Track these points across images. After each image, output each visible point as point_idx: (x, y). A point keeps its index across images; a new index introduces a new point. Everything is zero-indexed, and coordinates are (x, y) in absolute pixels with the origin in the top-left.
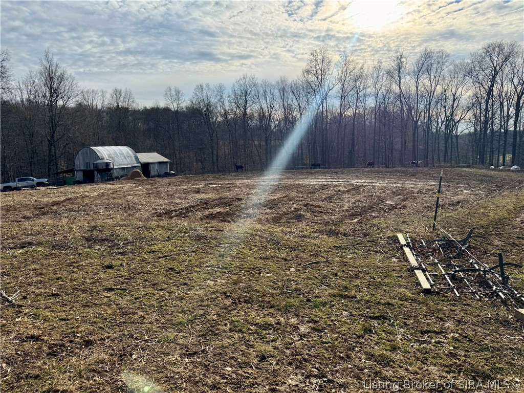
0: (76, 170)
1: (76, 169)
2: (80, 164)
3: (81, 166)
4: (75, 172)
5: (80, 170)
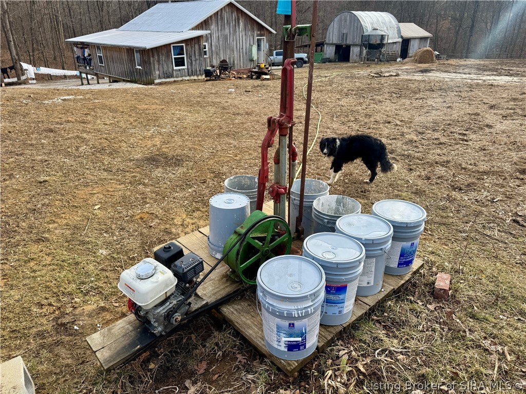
0: (327, 44)
1: (327, 42)
2: (333, 36)
3: (334, 39)
4: (325, 46)
5: (332, 44)
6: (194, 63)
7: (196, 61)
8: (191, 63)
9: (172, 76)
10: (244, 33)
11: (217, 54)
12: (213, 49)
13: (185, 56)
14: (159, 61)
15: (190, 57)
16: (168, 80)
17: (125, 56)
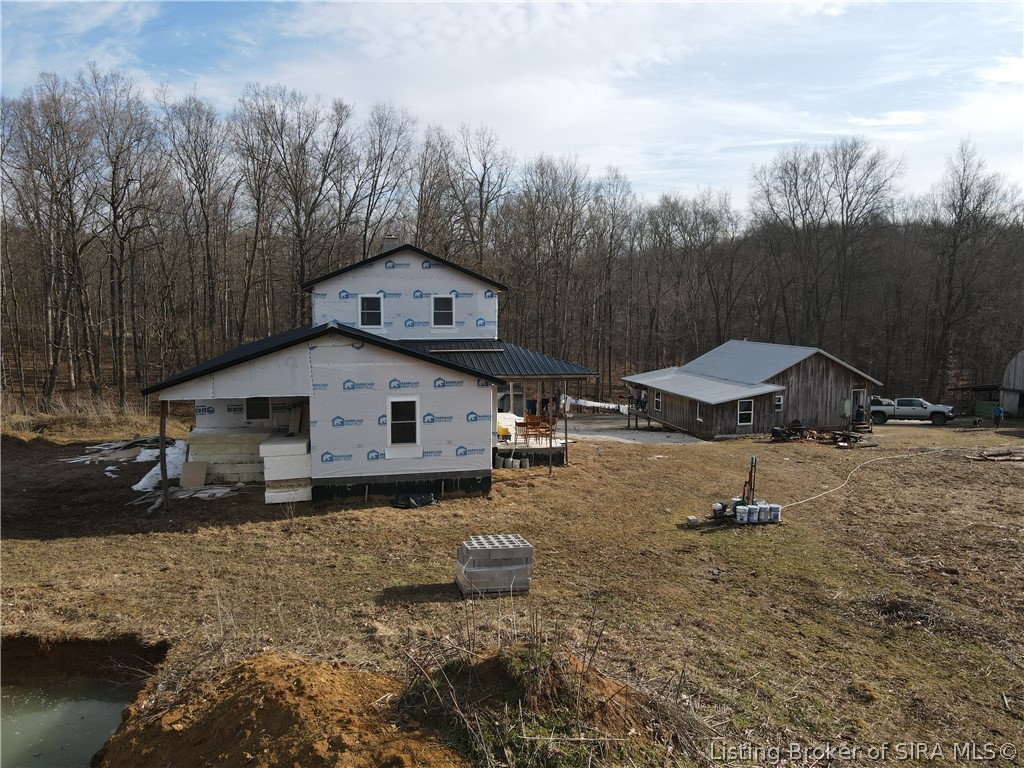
0: (1004, 390)
4: (1001, 392)
5: (1014, 391)
6: (761, 419)
7: (764, 417)
8: (759, 420)
9: (734, 433)
10: (833, 385)
11: (795, 408)
12: (790, 401)
13: (752, 412)
14: (722, 417)
15: (757, 413)
16: (729, 436)
17: (686, 406)
